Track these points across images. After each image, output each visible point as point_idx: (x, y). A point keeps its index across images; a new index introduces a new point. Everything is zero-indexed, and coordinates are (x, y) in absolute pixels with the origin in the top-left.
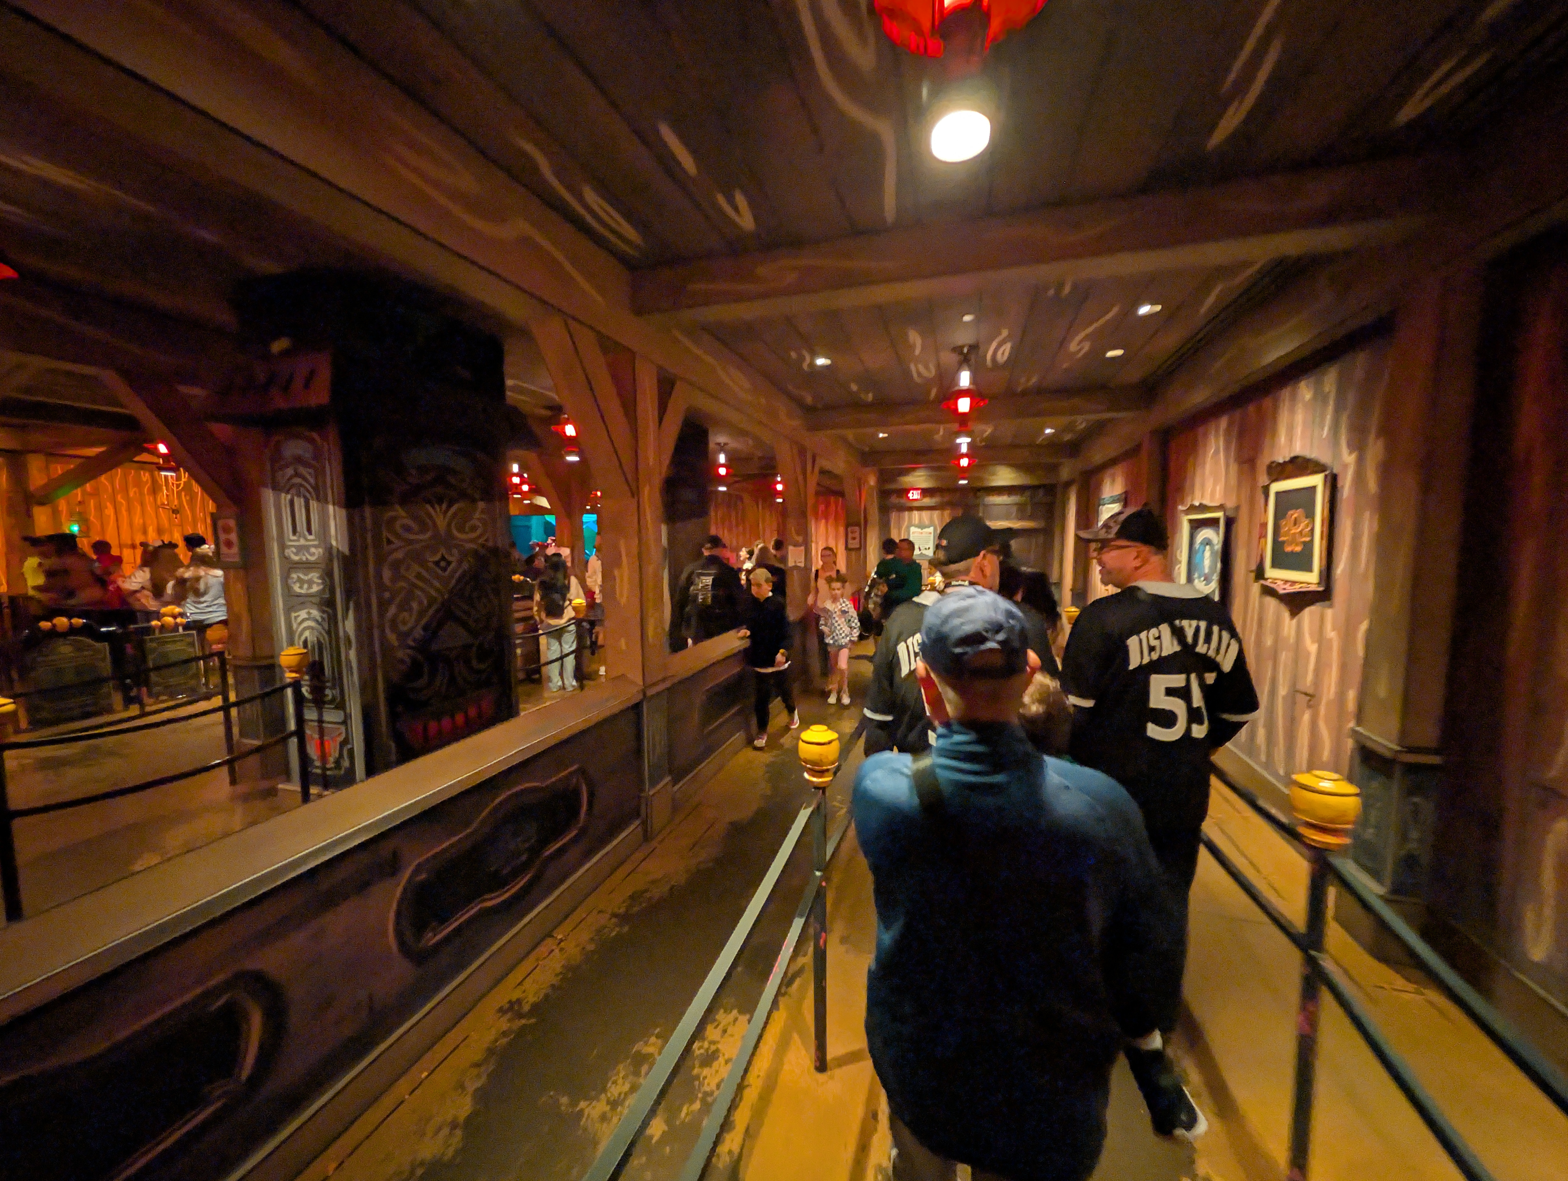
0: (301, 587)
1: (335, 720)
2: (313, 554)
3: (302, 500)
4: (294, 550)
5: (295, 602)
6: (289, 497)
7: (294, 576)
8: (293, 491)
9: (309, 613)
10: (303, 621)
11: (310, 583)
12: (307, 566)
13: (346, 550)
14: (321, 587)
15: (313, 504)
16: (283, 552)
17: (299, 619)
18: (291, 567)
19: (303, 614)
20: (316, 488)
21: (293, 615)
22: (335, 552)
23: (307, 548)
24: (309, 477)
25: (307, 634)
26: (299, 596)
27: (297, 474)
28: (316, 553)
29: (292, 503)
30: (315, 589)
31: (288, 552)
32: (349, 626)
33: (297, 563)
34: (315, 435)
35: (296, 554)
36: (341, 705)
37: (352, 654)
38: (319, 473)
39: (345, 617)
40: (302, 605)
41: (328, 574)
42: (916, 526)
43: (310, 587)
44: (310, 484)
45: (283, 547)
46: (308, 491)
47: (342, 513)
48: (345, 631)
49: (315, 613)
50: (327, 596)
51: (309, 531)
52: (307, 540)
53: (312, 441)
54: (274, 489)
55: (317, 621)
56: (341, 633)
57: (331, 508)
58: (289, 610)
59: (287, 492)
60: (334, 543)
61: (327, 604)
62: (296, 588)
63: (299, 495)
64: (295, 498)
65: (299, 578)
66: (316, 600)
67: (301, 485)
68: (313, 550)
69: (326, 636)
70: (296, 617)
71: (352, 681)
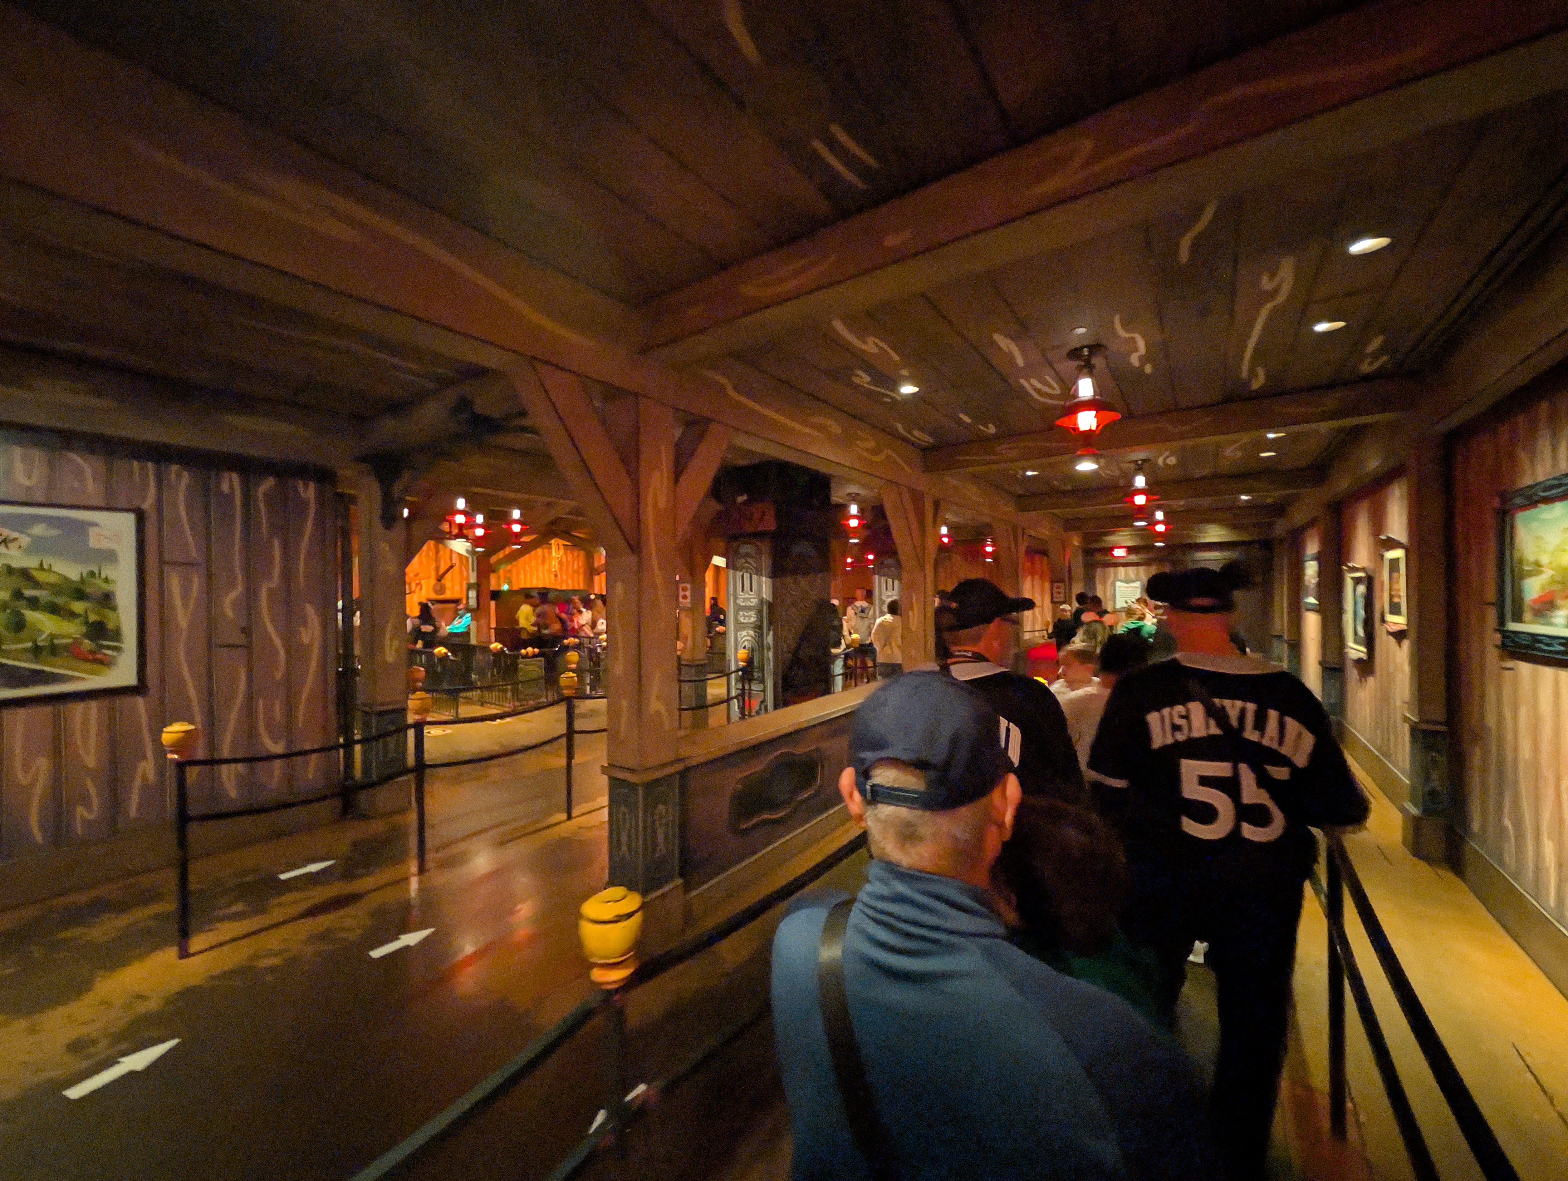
0: (744, 619)
1: (758, 689)
2: (752, 602)
3: (749, 575)
4: (742, 600)
5: (740, 626)
6: (741, 573)
7: (741, 613)
8: (744, 570)
9: (748, 633)
10: (744, 636)
11: (750, 617)
12: (749, 608)
13: (770, 600)
14: (756, 619)
15: (754, 577)
16: (736, 601)
17: (742, 636)
18: (739, 608)
19: (744, 633)
20: (756, 568)
21: (739, 633)
22: (764, 601)
23: (749, 599)
24: (753, 563)
25: (746, 643)
26: (743, 623)
27: (746, 562)
28: (754, 602)
29: (743, 577)
30: (753, 620)
31: (738, 601)
32: (769, 639)
33: (743, 606)
34: (759, 543)
35: (743, 602)
36: (762, 681)
37: (771, 654)
38: (759, 561)
39: (768, 634)
40: (743, 629)
41: (760, 612)
42: (1121, 581)
43: (750, 619)
44: (753, 566)
45: (736, 598)
46: (751, 569)
47: (769, 581)
48: (767, 642)
49: (752, 633)
50: (758, 623)
51: (751, 590)
52: (749, 594)
53: (756, 546)
54: (733, 569)
55: (751, 636)
56: (765, 642)
57: (764, 579)
58: (736, 630)
59: (741, 571)
60: (764, 596)
61: (758, 628)
62: (742, 620)
63: (746, 572)
64: (745, 574)
65: (744, 615)
66: (753, 626)
67: (749, 567)
68: (752, 600)
69: (757, 645)
70: (741, 634)
71: (769, 668)
